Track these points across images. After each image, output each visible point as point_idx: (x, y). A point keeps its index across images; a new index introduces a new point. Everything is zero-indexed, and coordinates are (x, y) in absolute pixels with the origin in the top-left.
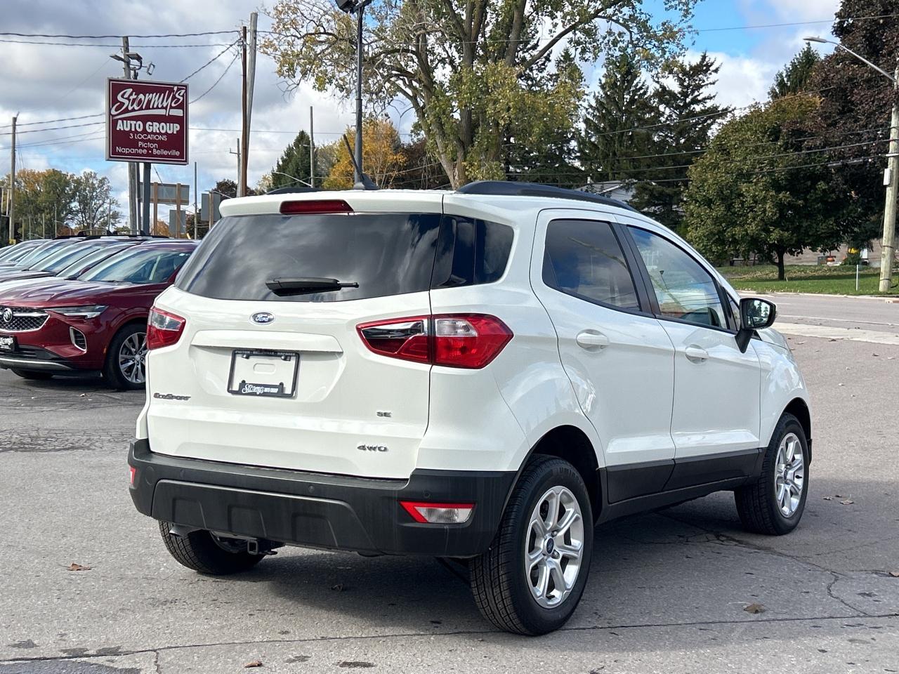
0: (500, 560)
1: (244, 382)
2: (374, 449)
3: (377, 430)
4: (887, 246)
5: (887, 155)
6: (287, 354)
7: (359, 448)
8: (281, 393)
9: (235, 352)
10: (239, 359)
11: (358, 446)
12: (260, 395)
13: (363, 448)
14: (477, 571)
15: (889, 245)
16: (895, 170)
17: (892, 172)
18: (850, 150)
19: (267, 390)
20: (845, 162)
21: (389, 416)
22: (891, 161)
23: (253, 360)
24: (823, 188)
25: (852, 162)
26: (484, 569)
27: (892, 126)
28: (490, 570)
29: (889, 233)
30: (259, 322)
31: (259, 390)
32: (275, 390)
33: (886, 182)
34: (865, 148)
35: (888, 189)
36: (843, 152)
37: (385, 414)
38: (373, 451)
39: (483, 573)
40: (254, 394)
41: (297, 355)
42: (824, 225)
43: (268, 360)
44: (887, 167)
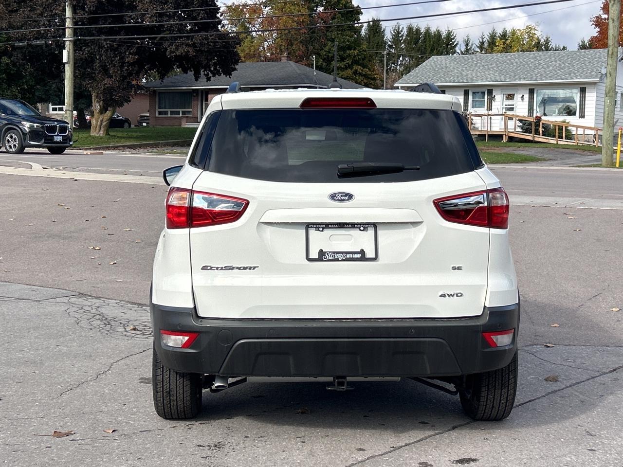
0: (510, 368)
1: (321, 251)
2: (453, 296)
3: (454, 280)
4: (69, 110)
5: (64, 39)
6: (365, 226)
7: (441, 296)
8: (363, 258)
9: (308, 226)
10: (312, 232)
11: (440, 295)
12: (343, 260)
13: (443, 296)
14: (491, 379)
15: (70, 110)
16: (71, 51)
17: (68, 52)
18: (30, 33)
19: (348, 256)
20: (30, 42)
21: (461, 269)
22: (67, 44)
23: (328, 232)
24: (7, 62)
25: (36, 43)
26: (497, 376)
27: (67, 16)
28: (502, 377)
29: (69, 99)
30: (338, 200)
31: (340, 257)
32: (359, 256)
33: (65, 60)
34: (42, 32)
35: (66, 66)
36: (25, 34)
37: (459, 268)
38: (451, 297)
39: (495, 380)
40: (337, 260)
41: (375, 225)
42: (9, 92)
43: (344, 231)
44: (65, 49)
